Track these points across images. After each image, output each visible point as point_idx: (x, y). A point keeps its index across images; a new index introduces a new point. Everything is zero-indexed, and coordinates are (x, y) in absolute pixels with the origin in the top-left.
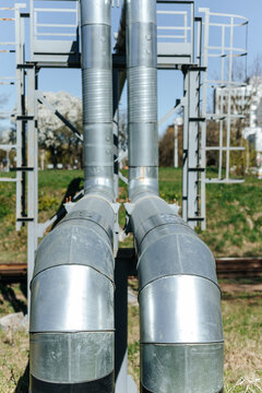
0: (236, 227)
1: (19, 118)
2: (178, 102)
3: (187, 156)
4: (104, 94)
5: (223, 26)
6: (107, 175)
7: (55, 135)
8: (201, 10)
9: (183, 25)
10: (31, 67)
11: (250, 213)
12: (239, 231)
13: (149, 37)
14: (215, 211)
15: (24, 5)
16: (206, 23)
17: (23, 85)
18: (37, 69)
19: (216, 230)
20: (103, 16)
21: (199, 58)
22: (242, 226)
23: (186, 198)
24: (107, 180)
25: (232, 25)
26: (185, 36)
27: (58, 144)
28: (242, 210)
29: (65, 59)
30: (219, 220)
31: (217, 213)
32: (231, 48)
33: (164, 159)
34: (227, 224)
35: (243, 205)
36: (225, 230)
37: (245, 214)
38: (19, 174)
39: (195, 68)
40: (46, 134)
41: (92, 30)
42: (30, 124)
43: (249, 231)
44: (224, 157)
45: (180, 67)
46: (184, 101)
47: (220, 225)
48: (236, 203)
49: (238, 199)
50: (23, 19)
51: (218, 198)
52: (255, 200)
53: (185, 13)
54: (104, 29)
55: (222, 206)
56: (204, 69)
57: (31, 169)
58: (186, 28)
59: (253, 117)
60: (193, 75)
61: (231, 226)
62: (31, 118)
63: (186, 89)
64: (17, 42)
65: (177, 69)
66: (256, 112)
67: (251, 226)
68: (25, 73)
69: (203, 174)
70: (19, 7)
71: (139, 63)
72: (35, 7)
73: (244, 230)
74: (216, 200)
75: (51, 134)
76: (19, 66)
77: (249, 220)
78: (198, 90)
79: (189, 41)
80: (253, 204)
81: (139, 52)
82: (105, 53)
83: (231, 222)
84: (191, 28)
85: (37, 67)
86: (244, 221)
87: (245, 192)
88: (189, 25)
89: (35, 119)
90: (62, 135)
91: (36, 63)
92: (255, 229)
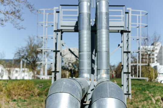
0: (148, 102)
1: (54, 51)
2: (119, 45)
3: (123, 68)
4: (87, 40)
5: (138, 15)
6: (88, 73)
7: (72, 65)
8: (128, 9)
9: (121, 15)
10: (59, 31)
11: (153, 96)
12: (149, 104)
13: (106, 18)
14: (138, 95)
15: (57, 8)
16: (130, 14)
17: (56, 39)
18: (62, 33)
19: (139, 104)
20: (88, 10)
21: (128, 28)
22: (150, 102)
23: (123, 85)
24: (88, 75)
25: (141, 15)
26: (122, 19)
27: (73, 68)
28: (150, 95)
29: (73, 28)
30: (140, 99)
31: (139, 96)
32: (141, 24)
33: (118, 76)
34: (143, 101)
35: (150, 93)
36: (143, 103)
37: (151, 97)
38: (53, 74)
39: (126, 31)
40: (68, 64)
41: (83, 15)
42: (58, 54)
43: (153, 104)
44: (139, 68)
45: (120, 31)
46: (121, 45)
47: (140, 101)
48: (148, 92)
49: (148, 91)
50: (57, 13)
51: (140, 90)
52: (156, 91)
53: (122, 10)
54: (88, 15)
55: (141, 93)
56: (129, 32)
57: (58, 72)
58: (122, 16)
59: (156, 59)
60: (125, 34)
61: (145, 102)
62: (59, 51)
63: (122, 40)
64: (54, 22)
65: (118, 32)
66: (157, 57)
67: (154, 102)
68: (57, 34)
69: (130, 75)
70: (55, 8)
71: (101, 28)
72: (62, 9)
73: (151, 104)
74: (138, 91)
75: (70, 65)
76: (55, 31)
77: (153, 99)
78: (128, 41)
79: (123, 21)
80: (155, 93)
81: (102, 23)
82: (88, 24)
83: (145, 100)
84: (124, 16)
85: (62, 31)
86: (151, 100)
87: (151, 88)
88: (123, 15)
89: (61, 52)
90: (75, 65)
91: (61, 30)
92: (156, 103)
